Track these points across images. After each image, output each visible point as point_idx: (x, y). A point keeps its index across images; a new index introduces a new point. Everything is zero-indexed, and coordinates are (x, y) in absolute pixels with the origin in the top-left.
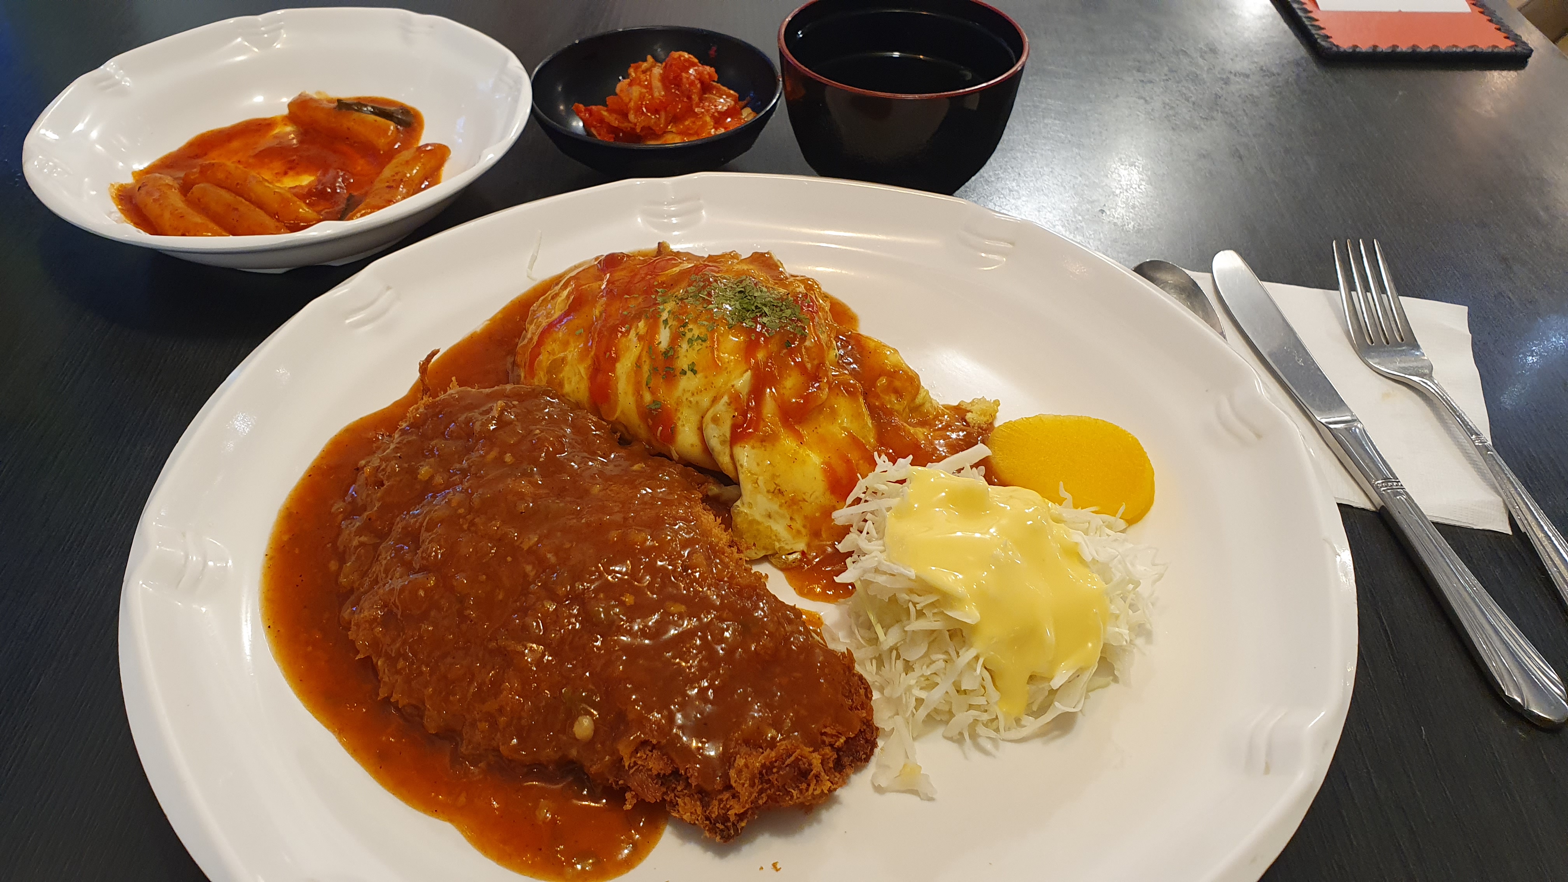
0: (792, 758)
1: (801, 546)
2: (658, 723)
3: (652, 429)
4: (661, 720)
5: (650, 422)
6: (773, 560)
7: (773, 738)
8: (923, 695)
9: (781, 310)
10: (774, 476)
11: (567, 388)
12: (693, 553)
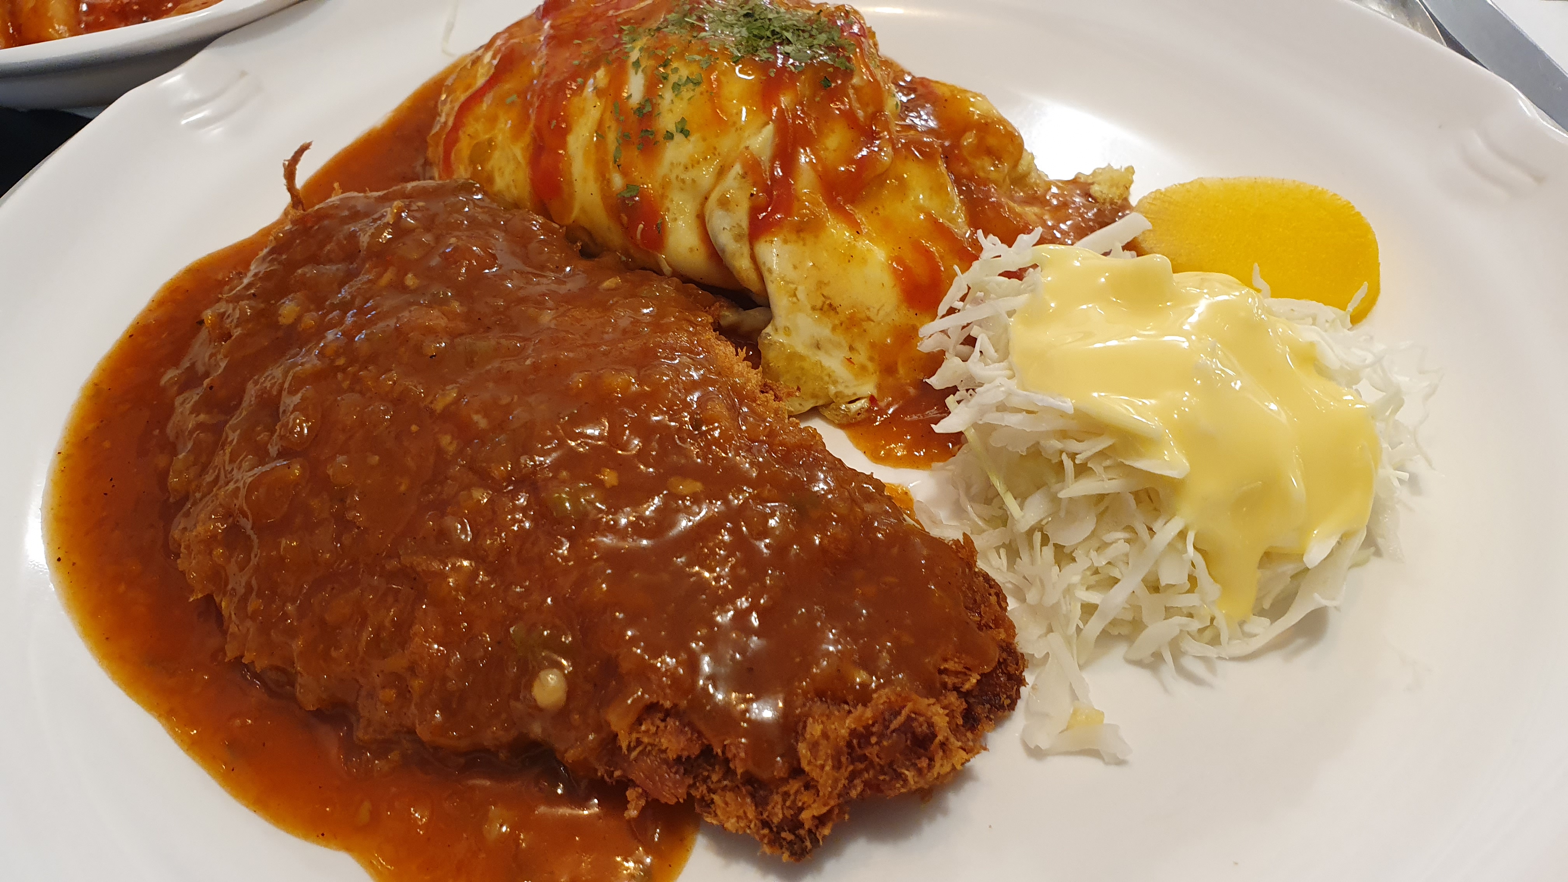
0: (901, 719)
1: (868, 388)
2: (671, 673)
3: (628, 230)
4: (676, 668)
5: (625, 218)
6: (827, 413)
7: (864, 686)
8: (1094, 597)
9: (811, 36)
10: (821, 284)
11: (500, 183)
12: (708, 400)
